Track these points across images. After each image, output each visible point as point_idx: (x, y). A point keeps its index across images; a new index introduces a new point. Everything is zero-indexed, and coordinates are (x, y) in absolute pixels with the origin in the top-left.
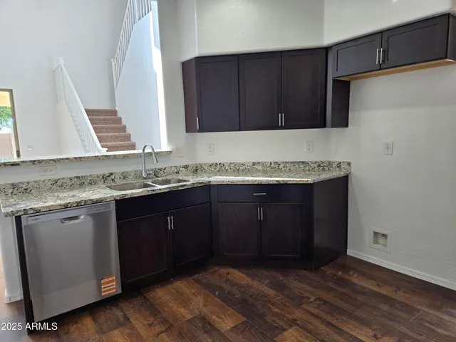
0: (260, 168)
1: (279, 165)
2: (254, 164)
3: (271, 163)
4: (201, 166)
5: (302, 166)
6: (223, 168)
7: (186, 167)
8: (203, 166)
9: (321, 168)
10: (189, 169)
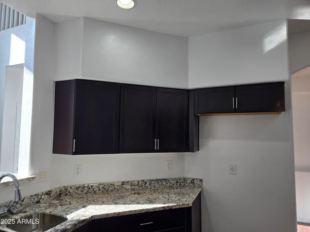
0: (128, 187)
1: (146, 183)
2: (123, 183)
3: (139, 182)
4: (66, 189)
5: (164, 183)
6: (91, 190)
7: (48, 193)
8: (69, 188)
9: (178, 184)
10: (52, 194)
